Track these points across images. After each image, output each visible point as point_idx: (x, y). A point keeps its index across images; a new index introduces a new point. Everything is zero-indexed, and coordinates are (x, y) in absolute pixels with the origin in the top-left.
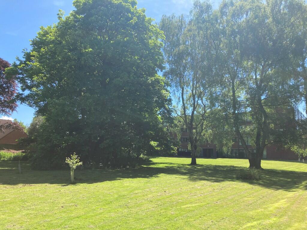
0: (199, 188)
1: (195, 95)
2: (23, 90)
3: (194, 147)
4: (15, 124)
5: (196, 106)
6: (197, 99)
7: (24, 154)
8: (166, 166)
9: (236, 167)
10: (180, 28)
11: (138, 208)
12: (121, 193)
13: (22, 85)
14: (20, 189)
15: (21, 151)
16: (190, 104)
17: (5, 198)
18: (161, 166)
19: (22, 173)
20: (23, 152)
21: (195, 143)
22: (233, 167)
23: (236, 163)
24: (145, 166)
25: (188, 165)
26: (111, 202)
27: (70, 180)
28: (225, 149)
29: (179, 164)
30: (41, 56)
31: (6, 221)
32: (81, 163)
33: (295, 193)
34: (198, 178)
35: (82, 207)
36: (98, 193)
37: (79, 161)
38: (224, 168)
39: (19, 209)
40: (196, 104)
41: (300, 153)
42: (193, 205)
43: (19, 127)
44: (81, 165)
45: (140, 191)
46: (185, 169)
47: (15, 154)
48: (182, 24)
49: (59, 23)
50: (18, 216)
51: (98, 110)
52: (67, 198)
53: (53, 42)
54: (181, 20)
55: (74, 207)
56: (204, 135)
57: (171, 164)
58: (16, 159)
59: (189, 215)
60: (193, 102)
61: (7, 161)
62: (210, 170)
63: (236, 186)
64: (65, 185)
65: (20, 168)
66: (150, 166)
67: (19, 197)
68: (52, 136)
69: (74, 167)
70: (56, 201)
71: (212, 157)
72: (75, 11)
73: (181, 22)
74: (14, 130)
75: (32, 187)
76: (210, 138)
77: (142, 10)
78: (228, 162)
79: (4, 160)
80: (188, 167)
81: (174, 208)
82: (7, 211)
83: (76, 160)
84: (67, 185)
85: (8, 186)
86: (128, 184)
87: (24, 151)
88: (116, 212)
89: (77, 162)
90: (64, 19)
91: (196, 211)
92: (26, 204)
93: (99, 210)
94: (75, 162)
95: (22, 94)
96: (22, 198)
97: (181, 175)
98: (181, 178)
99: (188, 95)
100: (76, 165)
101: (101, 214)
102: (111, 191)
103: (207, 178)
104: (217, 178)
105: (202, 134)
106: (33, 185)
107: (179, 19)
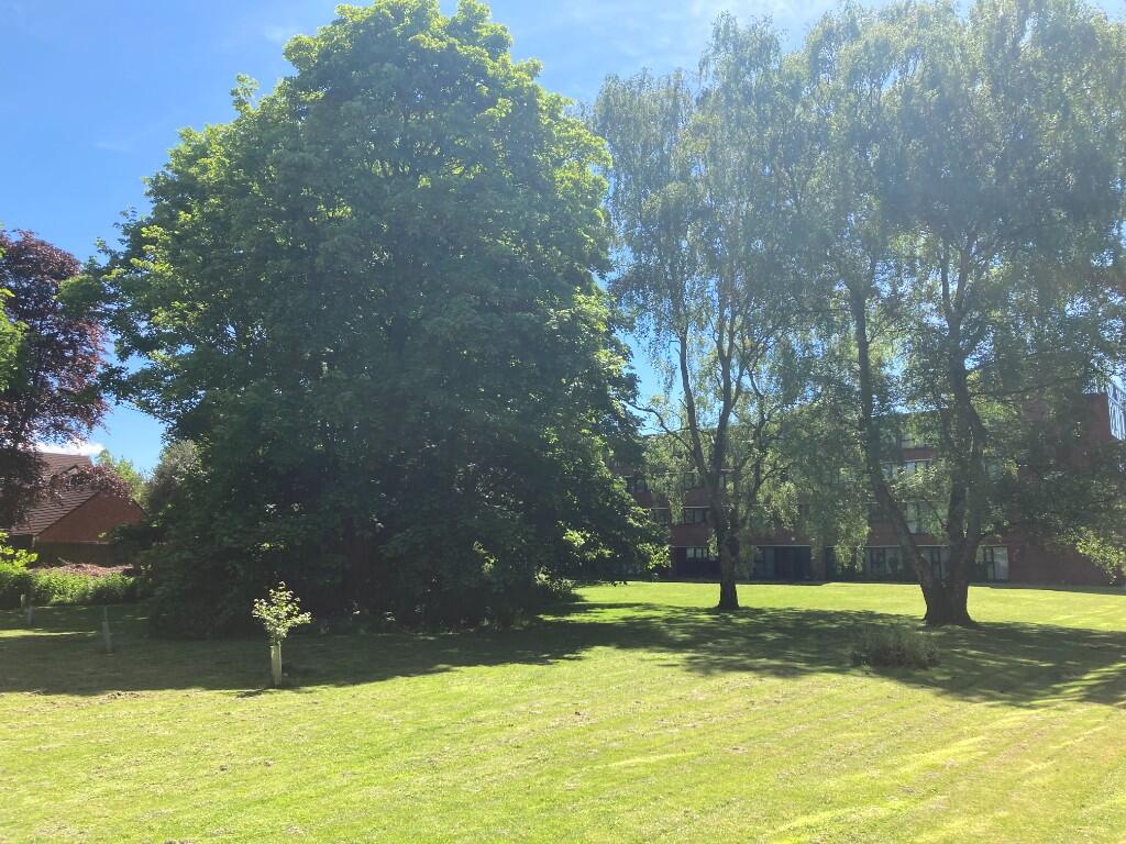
0: (701, 698)
1: (730, 358)
2: (124, 354)
3: (730, 545)
4: (99, 471)
5: (733, 396)
6: (735, 372)
7: (132, 579)
8: (624, 619)
9: (881, 616)
10: (671, 119)
11: (465, 771)
12: (429, 719)
13: (119, 337)
14: (101, 710)
15: (120, 567)
16: (715, 388)
17: (45, 741)
18: (609, 616)
19: (113, 652)
20: (127, 573)
21: (733, 533)
22: (871, 615)
23: (888, 600)
24: (550, 618)
25: (709, 611)
26: (386, 751)
27: (271, 675)
28: (842, 552)
29: (674, 609)
30: (178, 239)
31: (38, 815)
32: (306, 618)
33: (1031, 715)
34: (718, 664)
35: (284, 769)
36: (350, 721)
37: (298, 609)
38: (833, 622)
39: (84, 777)
40: (734, 387)
41: (1111, 565)
42: (652, 759)
43: (114, 483)
44: (304, 625)
45: (494, 712)
46: (685, 627)
47: (101, 580)
48: (676, 105)
49: (238, 123)
50: (75, 799)
51: (374, 425)
52: (246, 739)
53: (218, 189)
54: (675, 90)
55: (259, 768)
56: (768, 500)
57: (648, 607)
58: (102, 596)
59: (622, 793)
60: (722, 384)
61: (72, 604)
62: (778, 629)
63: (835, 691)
64: (250, 694)
65: (107, 634)
66: (567, 618)
67: (92, 738)
68: (216, 519)
69: (282, 631)
70: (209, 749)
71: (807, 577)
72: (290, 79)
73: (675, 98)
74: (97, 494)
75: (140, 701)
76: (788, 513)
77: (528, 65)
78: (861, 599)
79: (60, 604)
80: (702, 622)
81: (584, 769)
82: (47, 784)
83: (286, 609)
84: (258, 693)
85: (62, 700)
86: (464, 688)
87: (130, 567)
88: (387, 785)
89: (290, 615)
90: (254, 108)
91: (653, 780)
92: (108, 761)
93: (338, 776)
94: (283, 614)
95: (119, 371)
96: (101, 741)
97: (661, 651)
98: (657, 662)
99: (705, 357)
100: (289, 624)
101: (338, 790)
102: (397, 712)
103: (748, 661)
104: (787, 660)
105: (760, 497)
106: (144, 693)
107: (665, 86)
